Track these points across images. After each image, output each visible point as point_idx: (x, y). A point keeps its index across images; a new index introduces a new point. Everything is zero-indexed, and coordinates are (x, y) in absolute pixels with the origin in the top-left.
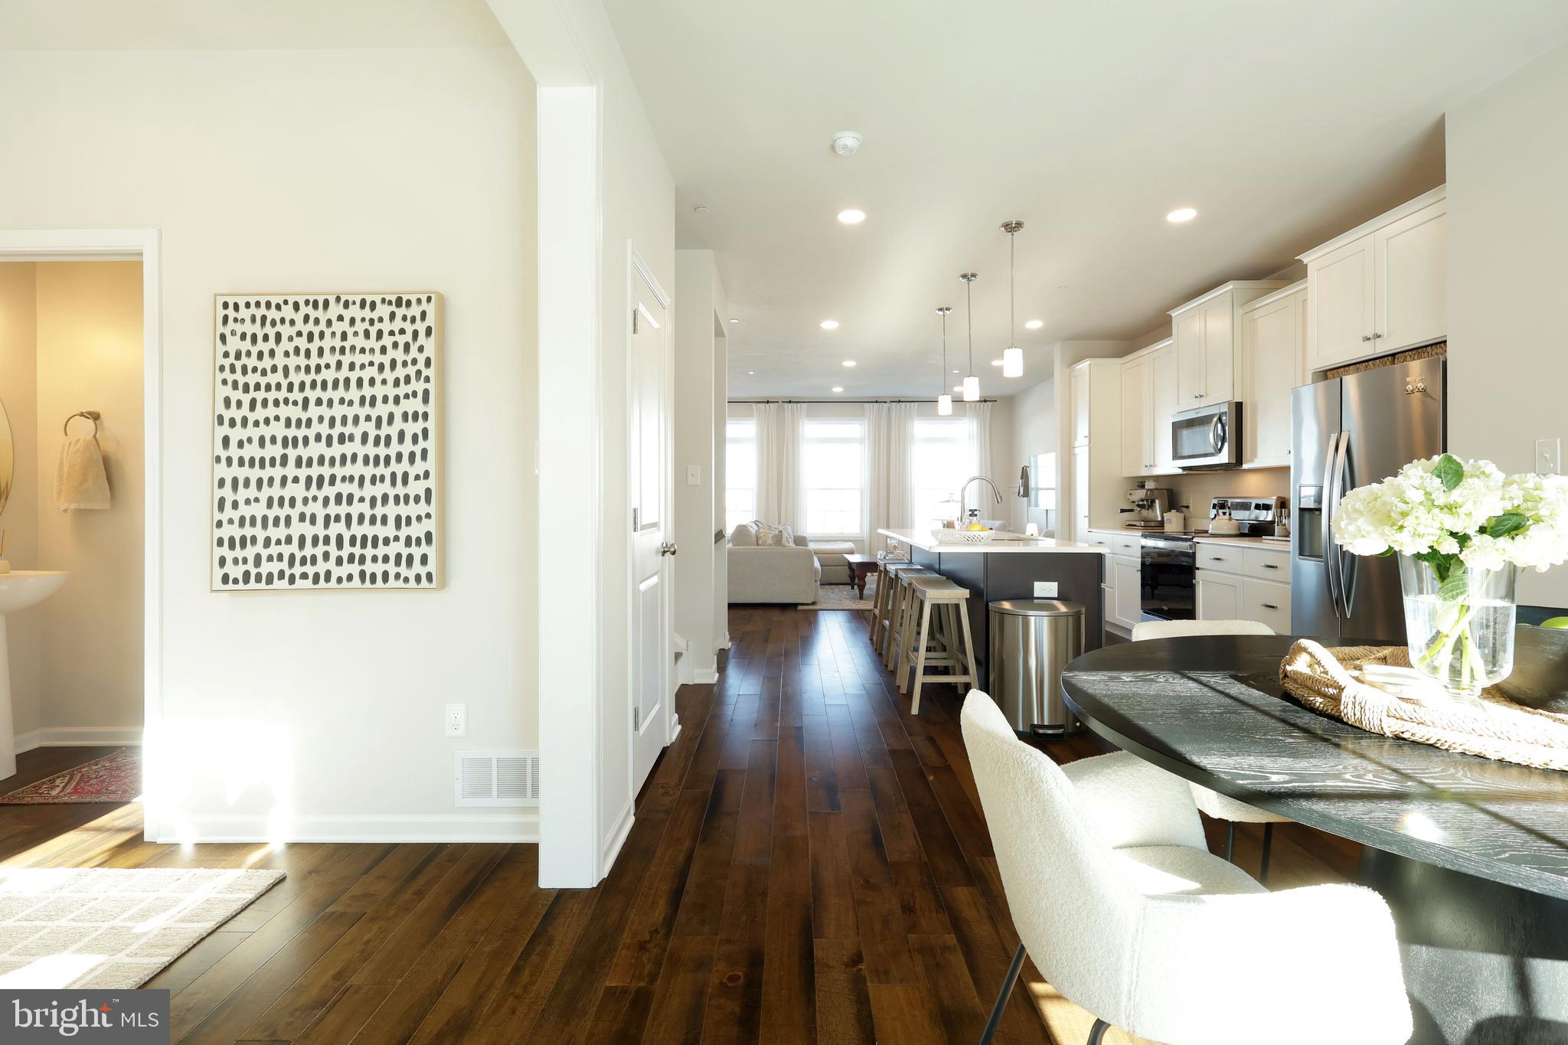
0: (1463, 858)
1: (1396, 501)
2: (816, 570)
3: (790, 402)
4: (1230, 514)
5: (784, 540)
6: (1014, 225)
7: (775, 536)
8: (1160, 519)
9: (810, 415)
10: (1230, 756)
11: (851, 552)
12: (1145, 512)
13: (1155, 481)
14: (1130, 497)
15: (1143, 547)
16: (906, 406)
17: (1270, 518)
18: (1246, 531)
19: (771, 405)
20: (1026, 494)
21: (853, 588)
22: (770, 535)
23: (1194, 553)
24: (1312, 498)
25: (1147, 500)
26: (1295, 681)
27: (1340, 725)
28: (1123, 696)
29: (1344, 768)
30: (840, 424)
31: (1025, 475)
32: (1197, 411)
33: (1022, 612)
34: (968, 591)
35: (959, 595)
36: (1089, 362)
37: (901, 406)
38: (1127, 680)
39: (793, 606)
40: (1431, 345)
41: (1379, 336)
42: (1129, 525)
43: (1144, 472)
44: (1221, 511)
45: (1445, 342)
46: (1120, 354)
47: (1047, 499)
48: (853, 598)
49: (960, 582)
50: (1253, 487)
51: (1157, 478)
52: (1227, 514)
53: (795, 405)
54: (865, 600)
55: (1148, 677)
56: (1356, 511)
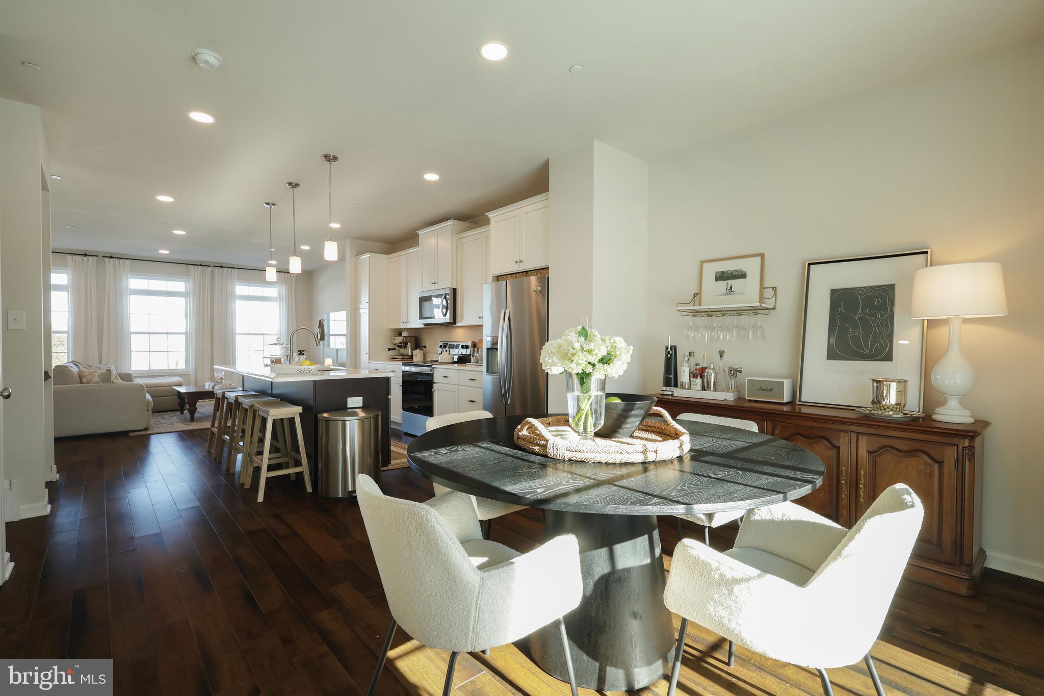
0: (617, 508)
1: (570, 348)
2: (148, 401)
3: (111, 257)
4: (449, 351)
5: (113, 378)
6: (331, 157)
7: (102, 374)
8: (410, 354)
9: (135, 271)
10: (516, 484)
11: (180, 385)
12: (402, 351)
13: (408, 331)
14: (394, 341)
15: (403, 372)
16: (228, 271)
17: (468, 353)
18: (456, 360)
19: (90, 258)
20: (323, 338)
21: (182, 413)
22: (96, 374)
23: (433, 374)
24: (489, 343)
25: (403, 343)
26: (524, 440)
27: (547, 459)
28: (449, 462)
29: (561, 479)
31: (321, 326)
32: (433, 291)
33: (342, 418)
34: (301, 408)
35: (295, 411)
36: (369, 255)
37: (223, 271)
38: (444, 452)
39: (125, 434)
40: (542, 269)
41: (522, 262)
42: (393, 358)
43: (402, 326)
44: (444, 349)
45: (548, 268)
46: (388, 252)
47: (338, 342)
48: (185, 421)
49: (293, 402)
50: (460, 336)
51: (408, 330)
52: (448, 351)
53: (117, 260)
54: (196, 421)
55: (453, 449)
56: (552, 352)
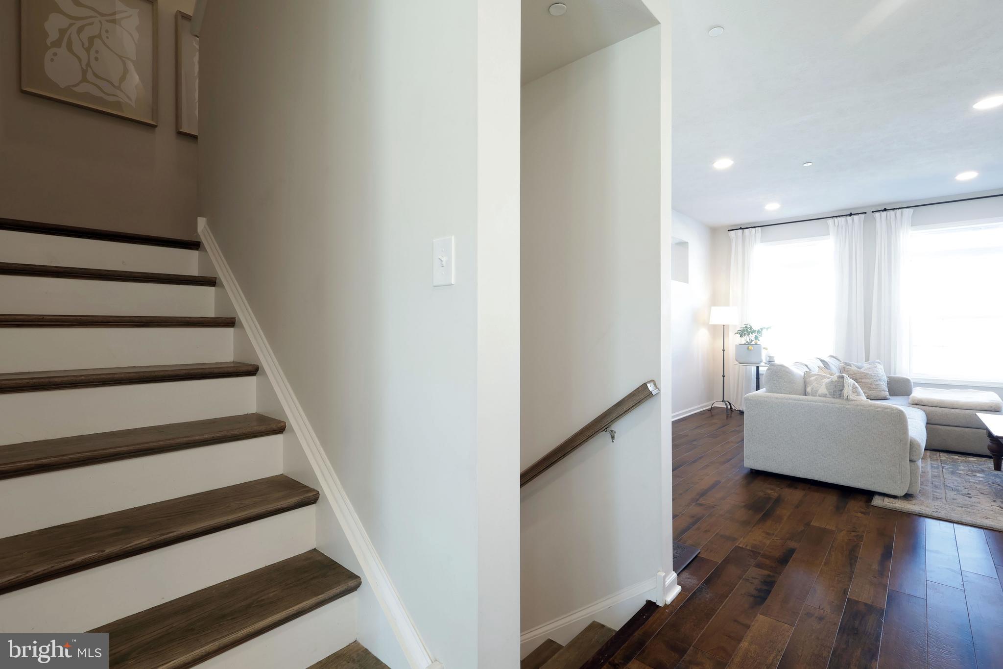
3: (885, 210)
9: (917, 223)
19: (856, 217)
53: (892, 212)
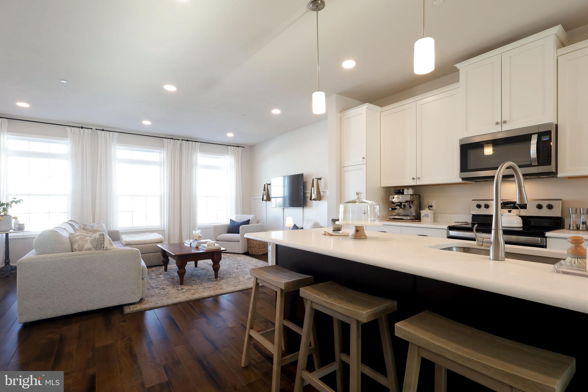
2: (143, 269)
3: (103, 130)
5: (106, 244)
7: (95, 238)
8: (415, 215)
9: (121, 142)
16: (192, 144)
19: (86, 130)
20: (268, 199)
22: (89, 238)
25: (409, 202)
30: (145, 151)
31: (267, 189)
36: (366, 107)
37: (189, 144)
43: (410, 183)
48: (174, 283)
51: (415, 187)
53: (108, 133)
54: (186, 285)
